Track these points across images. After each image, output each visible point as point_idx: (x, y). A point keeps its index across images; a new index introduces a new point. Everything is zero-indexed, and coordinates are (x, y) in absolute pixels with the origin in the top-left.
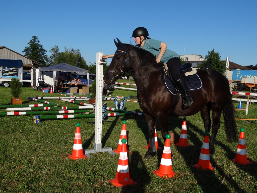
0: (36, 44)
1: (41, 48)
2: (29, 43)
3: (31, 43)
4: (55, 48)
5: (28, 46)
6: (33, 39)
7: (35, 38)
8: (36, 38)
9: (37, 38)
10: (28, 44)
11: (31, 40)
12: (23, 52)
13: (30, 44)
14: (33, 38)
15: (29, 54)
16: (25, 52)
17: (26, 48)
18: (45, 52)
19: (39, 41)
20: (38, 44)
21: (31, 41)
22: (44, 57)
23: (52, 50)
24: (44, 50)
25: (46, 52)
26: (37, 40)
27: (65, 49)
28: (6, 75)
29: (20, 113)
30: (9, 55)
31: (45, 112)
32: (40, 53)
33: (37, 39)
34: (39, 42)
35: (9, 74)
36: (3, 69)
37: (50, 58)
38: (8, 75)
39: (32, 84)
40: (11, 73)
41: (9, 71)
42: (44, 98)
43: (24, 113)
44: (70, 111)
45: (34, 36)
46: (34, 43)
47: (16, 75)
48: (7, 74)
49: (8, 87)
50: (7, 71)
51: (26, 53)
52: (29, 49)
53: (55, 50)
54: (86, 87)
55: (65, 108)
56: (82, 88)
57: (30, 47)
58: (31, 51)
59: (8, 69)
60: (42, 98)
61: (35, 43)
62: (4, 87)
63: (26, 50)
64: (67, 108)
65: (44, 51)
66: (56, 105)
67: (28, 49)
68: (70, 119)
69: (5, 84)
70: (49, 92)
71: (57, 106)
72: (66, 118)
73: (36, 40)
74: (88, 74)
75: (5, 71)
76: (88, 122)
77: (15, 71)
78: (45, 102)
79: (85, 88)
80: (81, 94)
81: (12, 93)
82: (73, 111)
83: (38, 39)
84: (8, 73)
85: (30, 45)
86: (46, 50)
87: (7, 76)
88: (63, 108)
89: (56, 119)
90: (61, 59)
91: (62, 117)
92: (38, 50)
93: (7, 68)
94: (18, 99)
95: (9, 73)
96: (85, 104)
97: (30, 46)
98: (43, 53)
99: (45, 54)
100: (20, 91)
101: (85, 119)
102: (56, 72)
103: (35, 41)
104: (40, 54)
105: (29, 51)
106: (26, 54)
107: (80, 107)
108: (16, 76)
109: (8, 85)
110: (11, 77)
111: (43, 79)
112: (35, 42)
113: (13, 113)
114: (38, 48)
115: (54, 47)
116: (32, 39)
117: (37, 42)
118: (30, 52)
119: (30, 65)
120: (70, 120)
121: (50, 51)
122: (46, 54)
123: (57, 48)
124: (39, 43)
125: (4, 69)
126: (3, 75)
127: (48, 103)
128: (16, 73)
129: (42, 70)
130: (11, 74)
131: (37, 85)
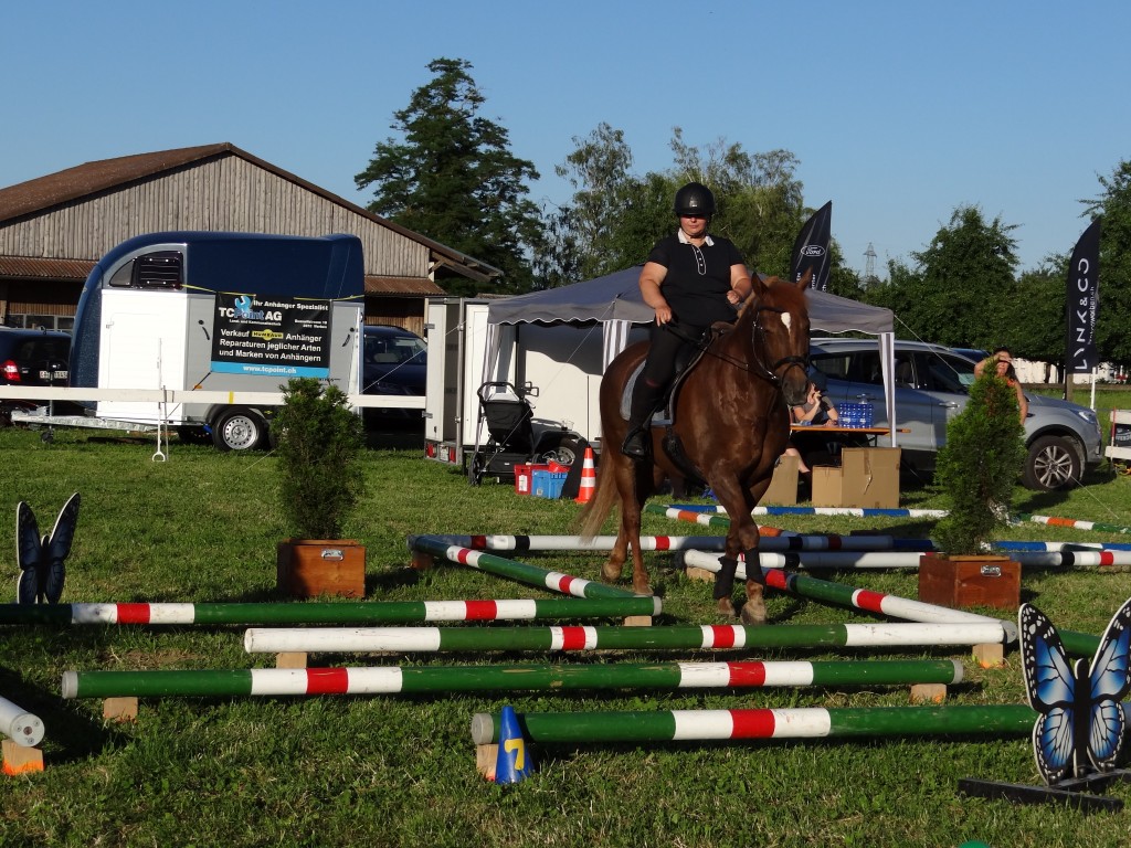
0: (460, 118)
1: (492, 148)
2: (403, 116)
3: (421, 113)
4: (602, 144)
5: (401, 139)
6: (436, 84)
7: (451, 71)
8: (461, 75)
9: (467, 72)
10: (401, 124)
11: (424, 92)
12: (363, 179)
13: (413, 118)
14: (438, 75)
15: (405, 200)
16: (375, 185)
17: (381, 149)
18: (525, 180)
19: (476, 99)
20: (470, 121)
21: (421, 97)
22: (518, 217)
23: (579, 158)
24: (519, 166)
25: (535, 175)
26: (461, 88)
27: (677, 147)
28: (239, 353)
29: (360, 679)
30: (262, 206)
31: (559, 675)
32: (486, 189)
33: (467, 78)
34: (482, 100)
35: (259, 345)
36: (217, 312)
37: (564, 220)
38: (256, 355)
39: (434, 429)
40: (273, 341)
41: (262, 328)
42: (536, 542)
43: (389, 679)
44: (779, 672)
45: (442, 61)
46: (440, 110)
47: (311, 358)
48: (246, 349)
49: (256, 447)
50: (245, 328)
51: (384, 188)
52: (407, 162)
53: (602, 160)
54: (871, 452)
55: (724, 635)
56: (833, 461)
57: (413, 145)
58: (418, 172)
59: (255, 309)
60: (523, 542)
61: (450, 111)
62: (224, 447)
63: (386, 163)
64: (740, 636)
65: (518, 173)
66: (644, 606)
67: (398, 160)
68: (791, 742)
69: (229, 429)
70: (571, 489)
71: (650, 613)
72: (754, 738)
73: (458, 86)
74: (888, 346)
75: (230, 327)
76: (969, 788)
77: (306, 323)
78: (553, 580)
79: (866, 459)
80: (829, 512)
81: (289, 501)
82: (799, 672)
83: (471, 81)
84: (251, 339)
85: (410, 127)
86: (529, 164)
87: (247, 368)
88: (708, 636)
89: (668, 743)
90: (644, 231)
91: (716, 723)
92: (474, 165)
93: (245, 306)
94: (336, 553)
95: (261, 341)
96: (889, 604)
97: (408, 133)
98: (505, 188)
99: (520, 197)
100: (352, 485)
101: (929, 752)
102: (624, 324)
103: (451, 95)
104: (483, 198)
105: (408, 172)
106: (382, 195)
107: (860, 634)
108: (311, 364)
109: (254, 438)
110: (274, 375)
111: (521, 389)
112: (453, 105)
113: (295, 680)
114: (468, 150)
115: (593, 142)
116: (429, 82)
117: (468, 106)
118: (414, 179)
119: (412, 285)
120: (793, 757)
121: (561, 172)
122: (529, 197)
123: (617, 145)
124: (478, 114)
125: (222, 310)
126: (216, 357)
127: (578, 586)
128: (313, 339)
129: (512, 316)
130: (277, 347)
131: (469, 439)
